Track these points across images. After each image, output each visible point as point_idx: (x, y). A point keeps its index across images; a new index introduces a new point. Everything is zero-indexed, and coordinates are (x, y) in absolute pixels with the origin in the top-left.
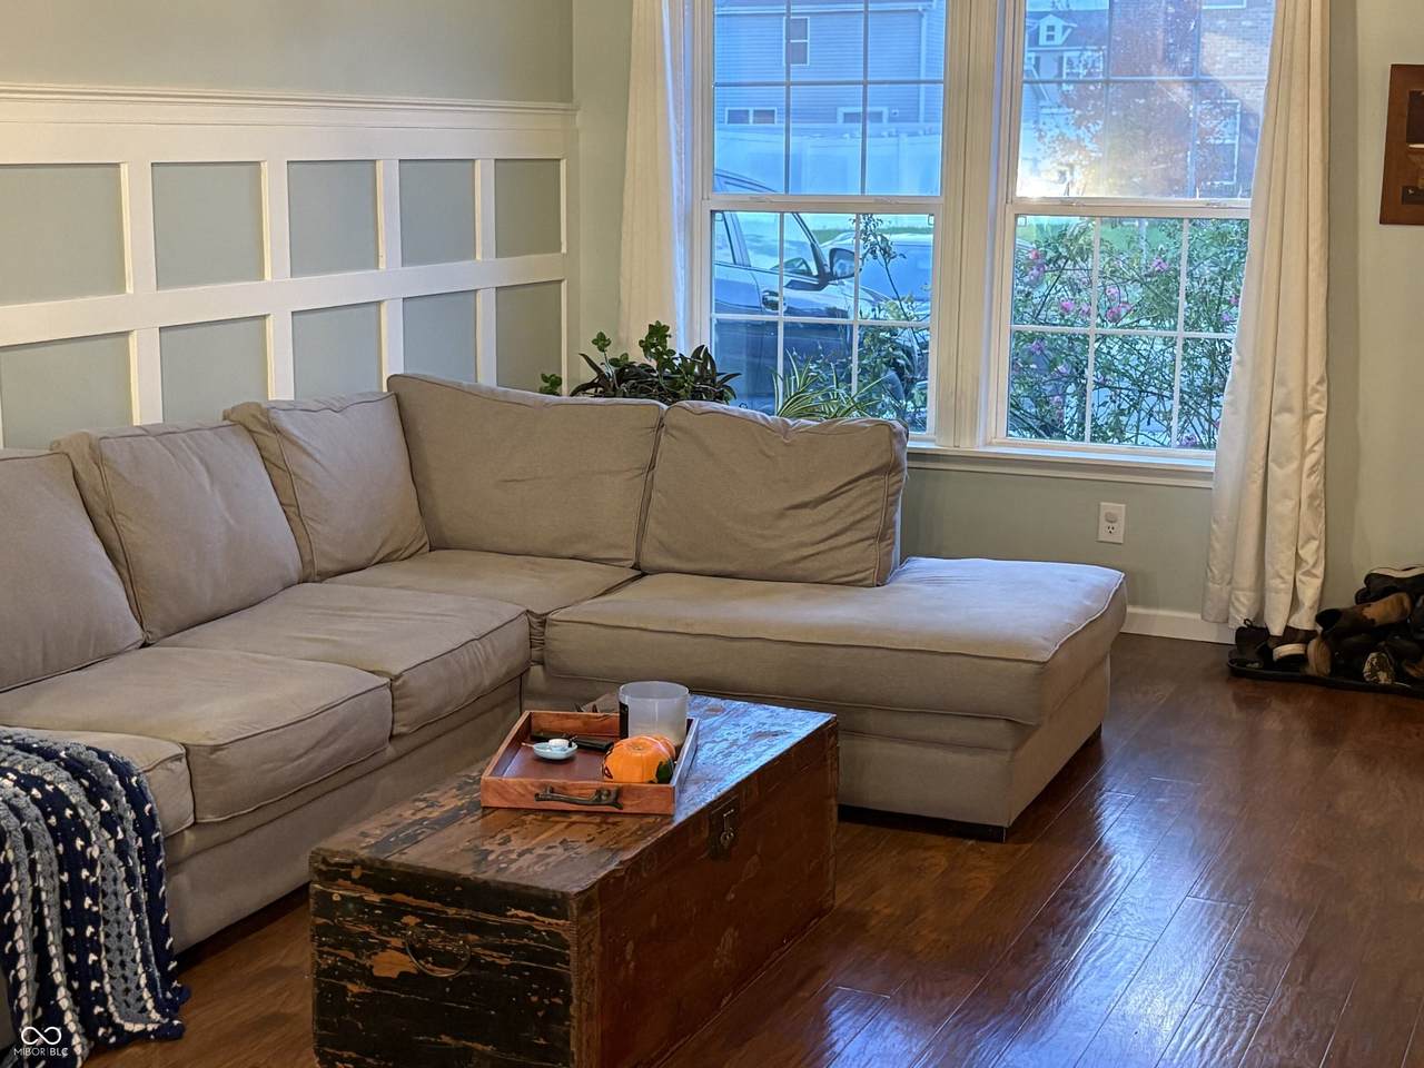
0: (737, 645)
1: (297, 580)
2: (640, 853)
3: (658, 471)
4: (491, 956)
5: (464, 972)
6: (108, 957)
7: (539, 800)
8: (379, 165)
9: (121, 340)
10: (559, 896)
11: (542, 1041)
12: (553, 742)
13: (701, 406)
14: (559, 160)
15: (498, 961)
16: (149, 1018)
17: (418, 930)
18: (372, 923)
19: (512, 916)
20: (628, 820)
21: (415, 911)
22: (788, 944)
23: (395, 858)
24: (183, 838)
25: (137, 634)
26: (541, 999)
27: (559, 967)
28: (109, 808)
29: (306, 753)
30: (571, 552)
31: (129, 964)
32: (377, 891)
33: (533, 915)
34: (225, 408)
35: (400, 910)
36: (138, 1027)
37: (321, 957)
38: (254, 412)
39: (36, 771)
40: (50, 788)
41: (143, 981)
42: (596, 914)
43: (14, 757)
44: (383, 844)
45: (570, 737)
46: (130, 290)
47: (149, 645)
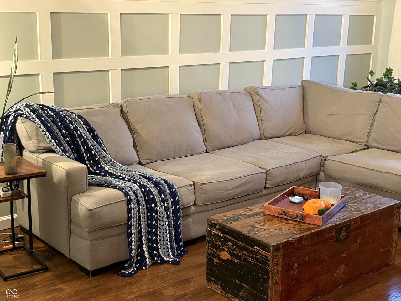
0: (384, 174)
1: (258, 139)
2: (302, 236)
3: (377, 116)
4: (249, 259)
5: (242, 262)
6: (160, 238)
7: (279, 214)
8: (308, 16)
9: (218, 66)
10: (268, 245)
11: (261, 288)
12: (296, 197)
13: (395, 95)
14: (374, 16)
15: (251, 261)
16: (170, 257)
17: (232, 247)
18: (220, 242)
19: (255, 248)
20: (306, 225)
21: (231, 241)
22: (370, 274)
23: (228, 225)
24: (191, 208)
25: (204, 149)
26: (261, 275)
27: (266, 267)
28: (164, 197)
29: (232, 189)
30: (347, 139)
31: (165, 241)
32: (222, 233)
33: (260, 249)
34: (245, 87)
35: (227, 240)
36: (168, 259)
37: (208, 249)
38: (252, 89)
39: (145, 184)
40: (148, 189)
41: (169, 247)
42: (281, 253)
43: (140, 179)
44: (227, 220)
45: (303, 196)
46: (221, 51)
47: (208, 153)
